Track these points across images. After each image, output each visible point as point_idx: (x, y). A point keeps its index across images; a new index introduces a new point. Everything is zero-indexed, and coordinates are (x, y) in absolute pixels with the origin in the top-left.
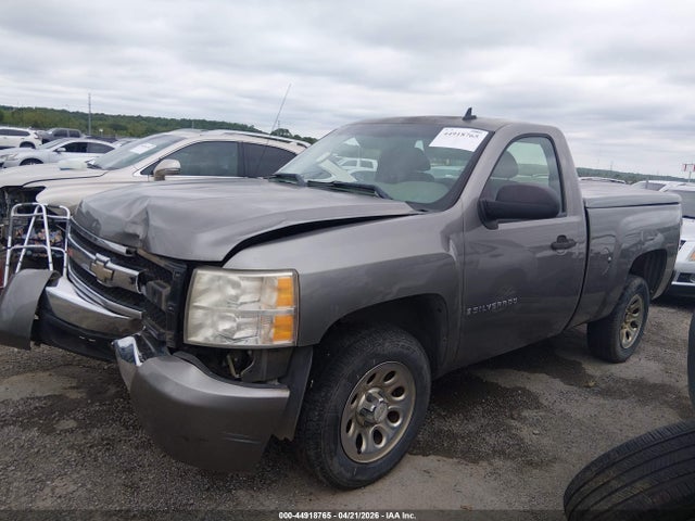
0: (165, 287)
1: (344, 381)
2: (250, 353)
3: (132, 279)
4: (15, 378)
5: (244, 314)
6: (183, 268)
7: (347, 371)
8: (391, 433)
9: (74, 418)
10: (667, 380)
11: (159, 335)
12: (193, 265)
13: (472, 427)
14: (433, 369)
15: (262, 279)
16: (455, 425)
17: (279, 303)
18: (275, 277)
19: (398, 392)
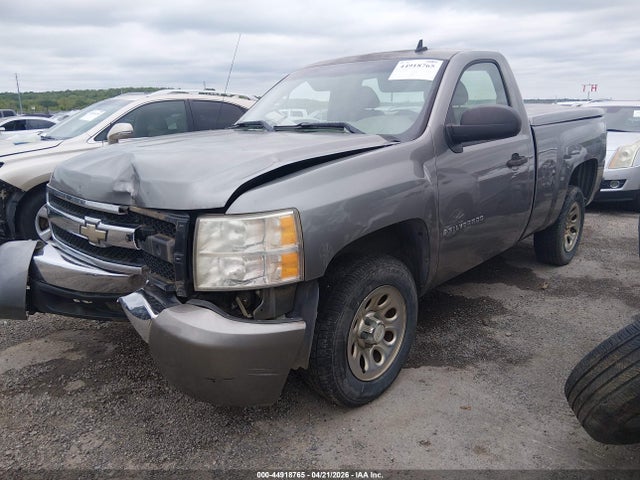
0: (167, 240)
1: (347, 309)
2: (258, 292)
3: (129, 237)
4: (12, 349)
5: (251, 256)
6: (186, 219)
7: (349, 299)
8: (388, 350)
9: (81, 379)
10: (609, 275)
11: (167, 286)
12: (195, 214)
13: (451, 337)
14: (419, 289)
15: (263, 220)
16: (435, 337)
17: (284, 242)
18: (277, 218)
19: (391, 313)
